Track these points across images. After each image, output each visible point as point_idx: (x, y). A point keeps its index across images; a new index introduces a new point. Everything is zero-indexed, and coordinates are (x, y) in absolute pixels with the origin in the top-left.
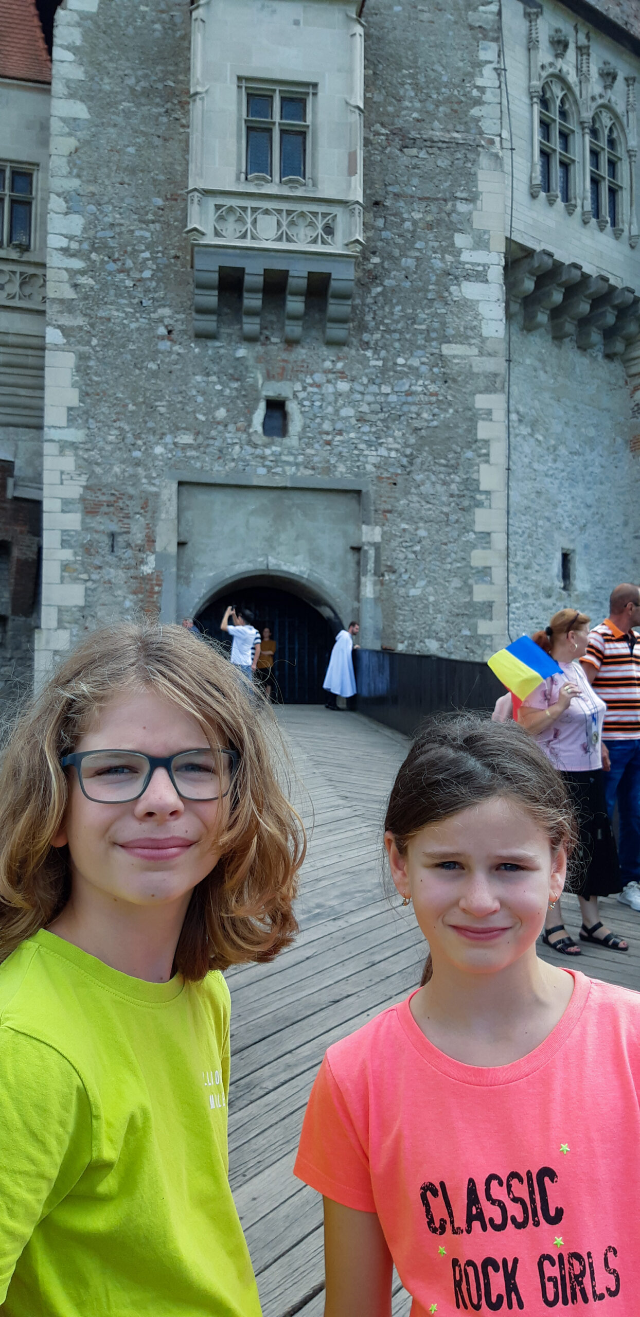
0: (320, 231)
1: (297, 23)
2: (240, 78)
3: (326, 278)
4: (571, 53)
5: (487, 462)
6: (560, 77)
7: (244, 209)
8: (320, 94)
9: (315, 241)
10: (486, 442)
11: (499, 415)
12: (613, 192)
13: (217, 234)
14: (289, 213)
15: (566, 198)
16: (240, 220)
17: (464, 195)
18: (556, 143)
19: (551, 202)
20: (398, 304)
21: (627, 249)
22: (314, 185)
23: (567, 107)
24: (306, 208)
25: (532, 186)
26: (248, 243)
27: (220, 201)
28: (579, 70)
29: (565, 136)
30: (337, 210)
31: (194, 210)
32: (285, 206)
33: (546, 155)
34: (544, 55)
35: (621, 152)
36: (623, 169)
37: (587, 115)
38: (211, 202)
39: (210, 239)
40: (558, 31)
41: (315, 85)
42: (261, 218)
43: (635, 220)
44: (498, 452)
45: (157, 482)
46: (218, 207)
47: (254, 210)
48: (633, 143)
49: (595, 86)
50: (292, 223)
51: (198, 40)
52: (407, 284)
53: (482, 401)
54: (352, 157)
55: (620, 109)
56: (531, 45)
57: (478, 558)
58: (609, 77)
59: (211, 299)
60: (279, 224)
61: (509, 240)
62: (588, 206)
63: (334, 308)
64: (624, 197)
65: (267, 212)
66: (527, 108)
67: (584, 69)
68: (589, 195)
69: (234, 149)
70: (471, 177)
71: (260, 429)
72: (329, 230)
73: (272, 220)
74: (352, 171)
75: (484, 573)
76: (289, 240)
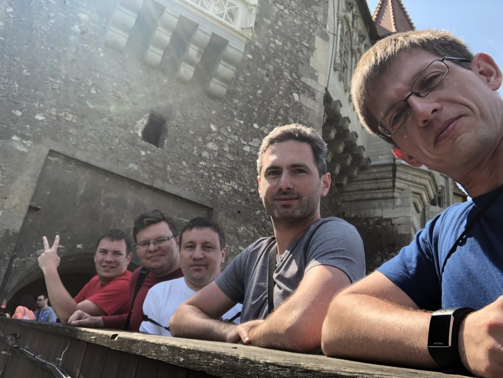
0: (226, 12)
3: (224, 43)
6: (347, 20)
9: (220, 16)
17: (307, 45)
20: (259, 89)
37: (355, 47)
58: (361, 37)
61: (326, 89)
63: (223, 68)
67: (355, 25)
70: (312, 38)
71: (140, 134)
72: (231, 14)
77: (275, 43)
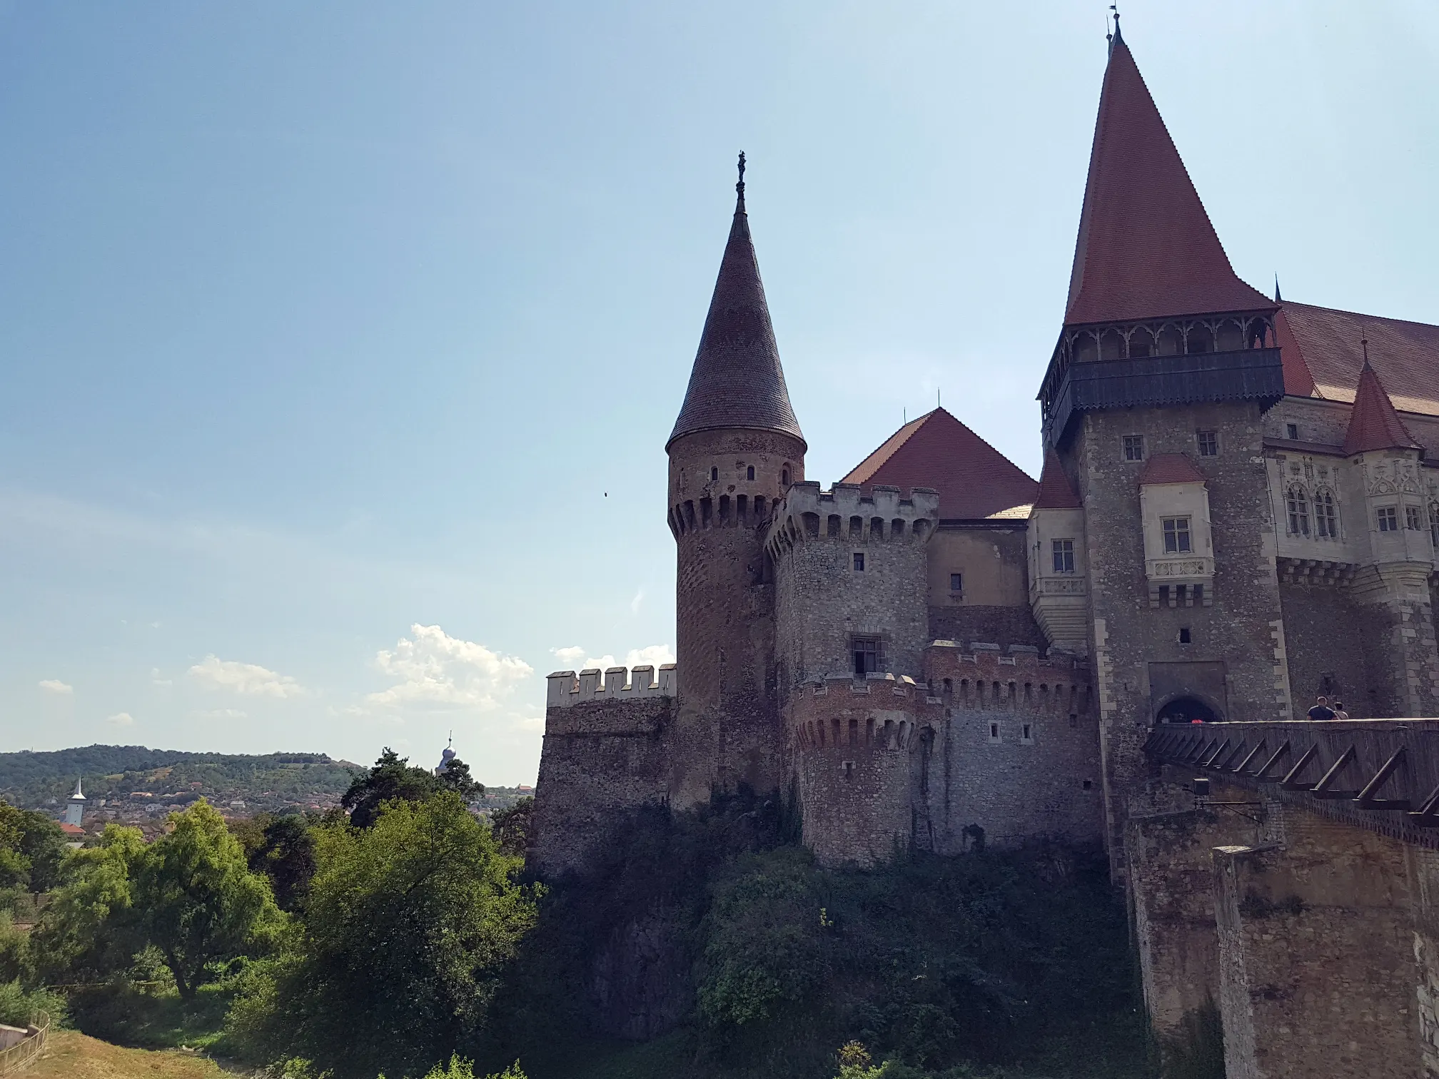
0: (1197, 569)
1: (1181, 493)
2: (1161, 517)
3: (1201, 586)
4: (1303, 470)
5: (1277, 647)
6: (1298, 482)
7: (1167, 564)
8: (1193, 518)
9: (1195, 573)
10: (1276, 639)
11: (1281, 628)
12: (1331, 521)
13: (1158, 575)
14: (1184, 563)
15: (1306, 532)
17: (1256, 544)
18: (1298, 512)
19: (1298, 536)
21: (1342, 545)
22: (1195, 551)
23: (1302, 493)
24: (1191, 561)
25: (1287, 533)
26: (1169, 577)
27: (1157, 562)
28: (1307, 475)
29: (1303, 505)
30: (1204, 560)
31: (1148, 567)
32: (1182, 561)
33: (1293, 517)
34: (1289, 476)
35: (1334, 501)
36: (1336, 510)
37: (1313, 495)
38: (1154, 563)
39: (1155, 577)
40: (1294, 463)
41: (1190, 516)
42: (1175, 567)
43: (1343, 530)
44: (1282, 643)
45: (1140, 663)
46: (1157, 565)
47: (1171, 564)
48: (1339, 498)
49: (1317, 479)
51: (1143, 505)
52: (1235, 581)
53: (1271, 624)
54: (1208, 540)
55: (1331, 483)
56: (1282, 475)
57: (1277, 686)
58: (1323, 473)
59: (1157, 596)
60: (1182, 569)
61: (1277, 558)
62: (1317, 533)
63: (1205, 595)
64: (1338, 523)
65: (1176, 565)
66: (1282, 501)
67: (1310, 475)
68: (1317, 528)
69: (1161, 543)
70: (1258, 537)
71: (1179, 641)
72: (1201, 568)
73: (1179, 567)
74: (1208, 546)
75: (1281, 690)
76: (1185, 574)
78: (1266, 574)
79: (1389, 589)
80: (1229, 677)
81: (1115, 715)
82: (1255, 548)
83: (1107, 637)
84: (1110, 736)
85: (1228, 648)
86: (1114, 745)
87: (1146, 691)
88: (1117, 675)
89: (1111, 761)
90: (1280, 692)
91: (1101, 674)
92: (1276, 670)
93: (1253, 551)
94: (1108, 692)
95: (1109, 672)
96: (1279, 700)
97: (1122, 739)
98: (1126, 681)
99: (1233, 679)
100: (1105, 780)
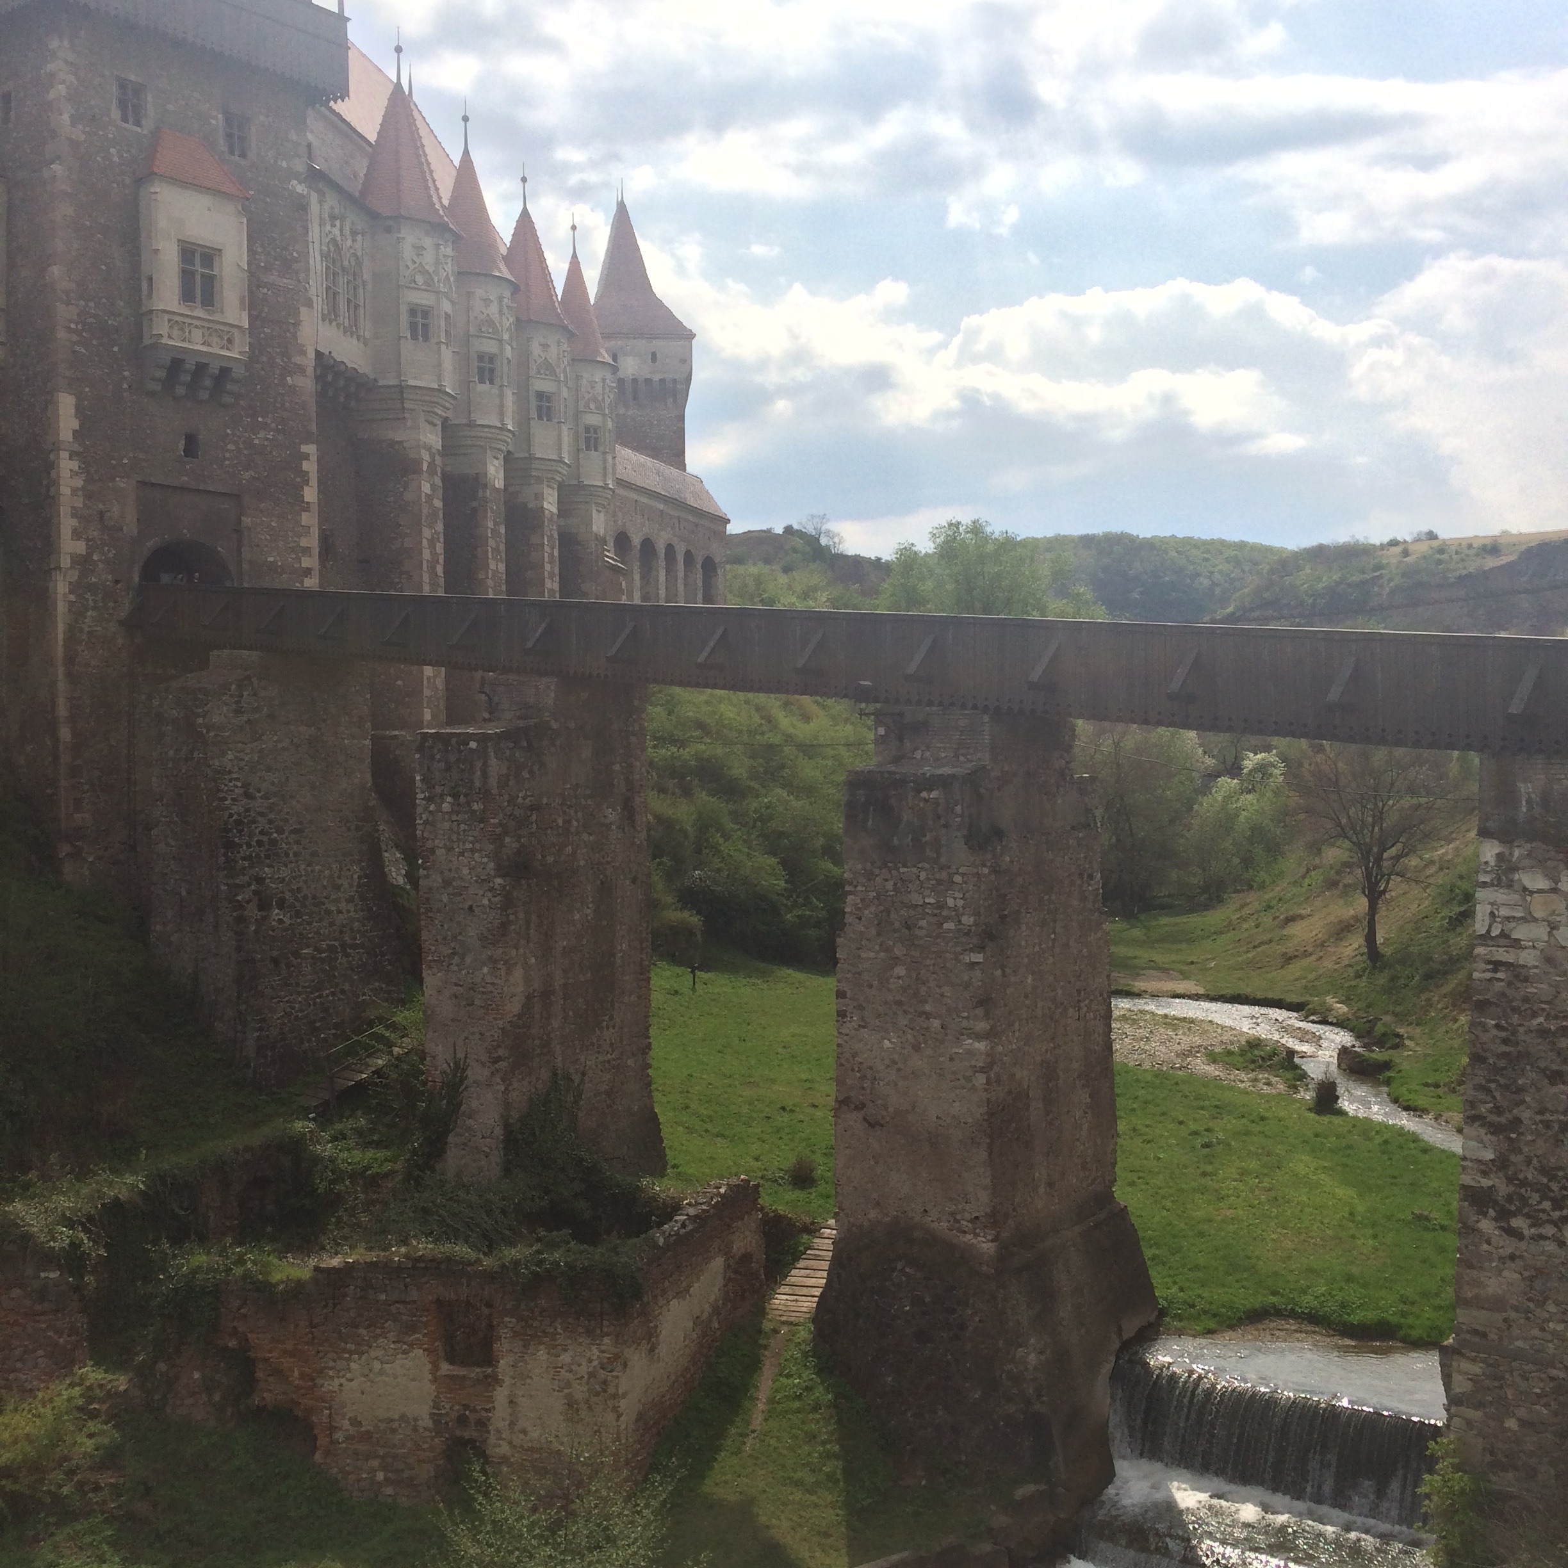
0: (226, 343)
1: (209, 209)
2: (179, 240)
3: (228, 370)
4: (338, 221)
5: (308, 485)
6: (333, 240)
7: (184, 323)
8: (222, 257)
9: (222, 348)
10: (307, 473)
11: (314, 459)
12: (356, 310)
13: (170, 337)
14: (209, 328)
15: (337, 320)
16: (182, 329)
17: (293, 321)
18: (331, 282)
19: (331, 321)
22: (222, 312)
23: (334, 256)
24: (218, 327)
25: (323, 315)
26: (186, 345)
27: (171, 317)
28: (341, 232)
29: (335, 277)
30: (235, 331)
31: (156, 322)
32: (206, 324)
33: (328, 290)
34: (327, 226)
35: (359, 281)
36: (360, 292)
37: (345, 261)
38: (166, 317)
39: (165, 340)
40: (331, 208)
41: (220, 250)
42: (194, 330)
43: (365, 327)
44: (314, 481)
45: (125, 480)
46: (169, 321)
47: (190, 324)
48: (366, 277)
49: (348, 241)
50: (210, 335)
53: (304, 448)
54: (242, 299)
56: (322, 222)
57: (304, 542)
58: (354, 232)
59: (161, 374)
60: (203, 336)
61: (315, 350)
62: (346, 322)
63: (230, 386)
64: (360, 312)
65: (196, 327)
66: (320, 263)
67: (344, 230)
68: (346, 315)
69: (175, 285)
70: (296, 311)
71: (182, 452)
72: (230, 341)
73: (199, 332)
74: (243, 308)
75: (308, 549)
76: (209, 345)
77: (264, 332)
78: (301, 369)
79: (409, 423)
80: (247, 521)
81: (83, 563)
82: (291, 327)
83: (77, 428)
84: (72, 598)
85: (248, 475)
86: (77, 612)
87: (130, 527)
88: (89, 496)
89: (72, 638)
90: (307, 551)
91: (65, 490)
92: (305, 519)
93: (288, 330)
94: (74, 522)
95: (78, 489)
96: (306, 562)
97: (91, 603)
98: (101, 506)
99: (250, 525)
100: (61, 670)
